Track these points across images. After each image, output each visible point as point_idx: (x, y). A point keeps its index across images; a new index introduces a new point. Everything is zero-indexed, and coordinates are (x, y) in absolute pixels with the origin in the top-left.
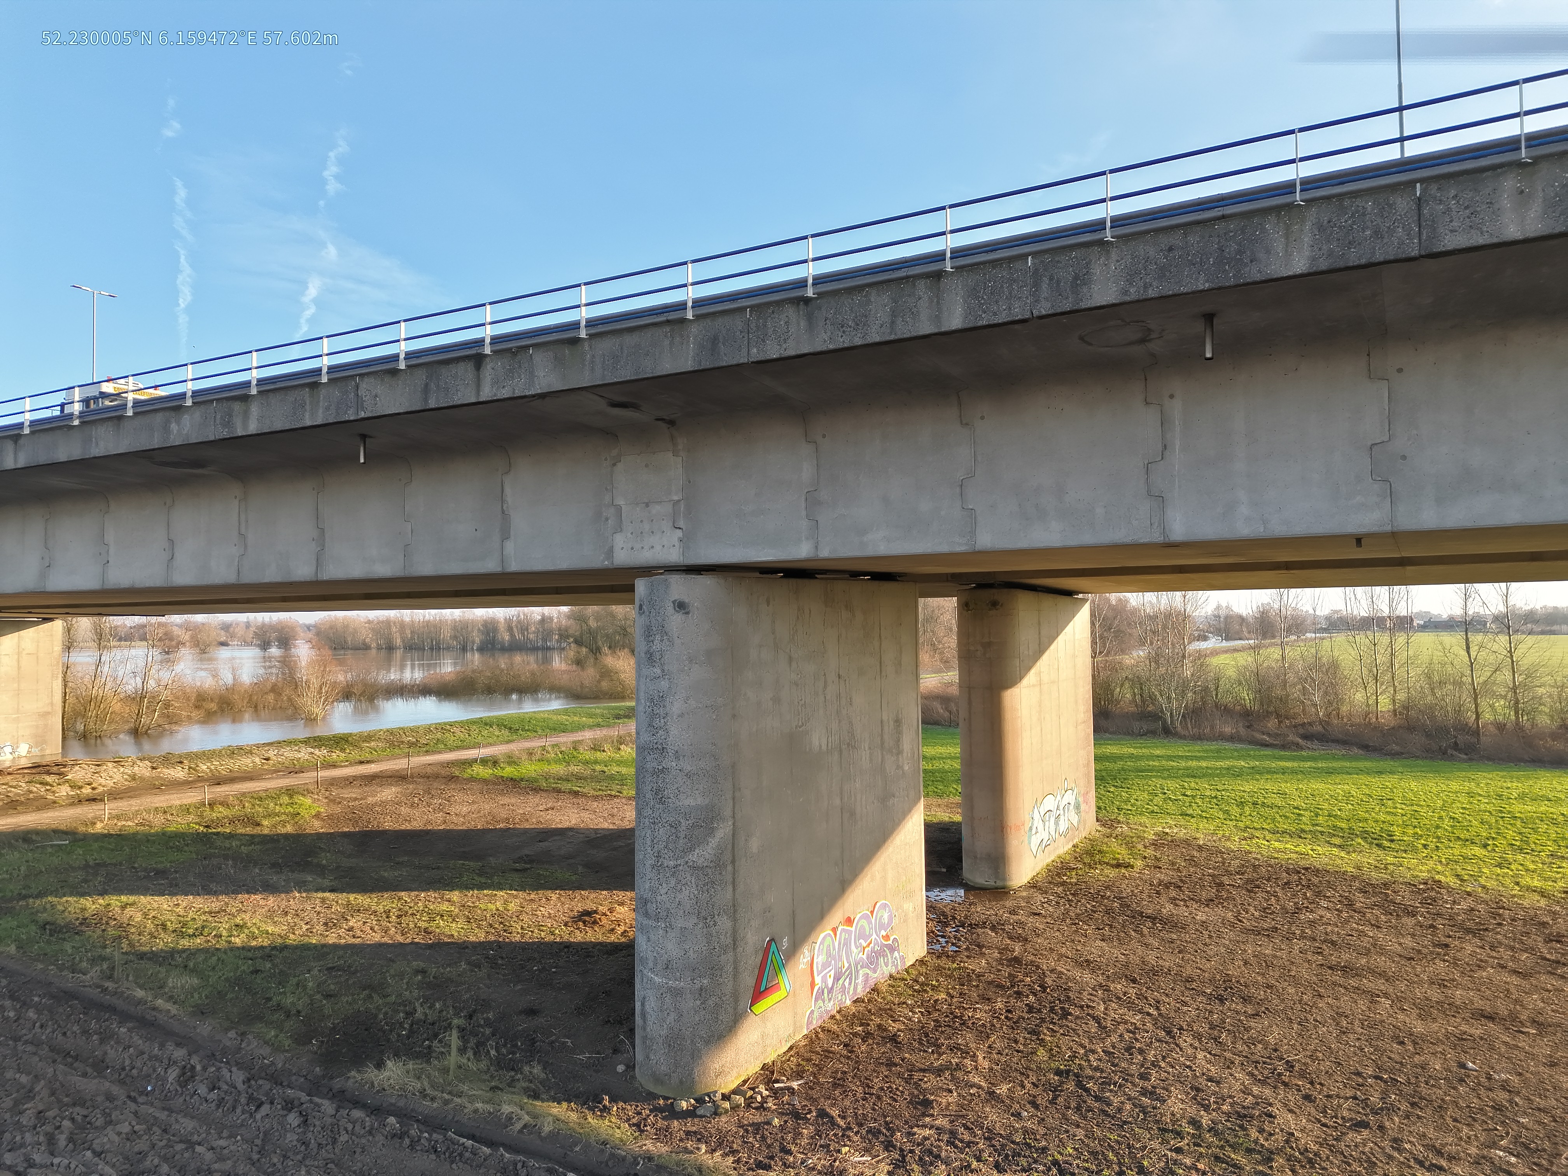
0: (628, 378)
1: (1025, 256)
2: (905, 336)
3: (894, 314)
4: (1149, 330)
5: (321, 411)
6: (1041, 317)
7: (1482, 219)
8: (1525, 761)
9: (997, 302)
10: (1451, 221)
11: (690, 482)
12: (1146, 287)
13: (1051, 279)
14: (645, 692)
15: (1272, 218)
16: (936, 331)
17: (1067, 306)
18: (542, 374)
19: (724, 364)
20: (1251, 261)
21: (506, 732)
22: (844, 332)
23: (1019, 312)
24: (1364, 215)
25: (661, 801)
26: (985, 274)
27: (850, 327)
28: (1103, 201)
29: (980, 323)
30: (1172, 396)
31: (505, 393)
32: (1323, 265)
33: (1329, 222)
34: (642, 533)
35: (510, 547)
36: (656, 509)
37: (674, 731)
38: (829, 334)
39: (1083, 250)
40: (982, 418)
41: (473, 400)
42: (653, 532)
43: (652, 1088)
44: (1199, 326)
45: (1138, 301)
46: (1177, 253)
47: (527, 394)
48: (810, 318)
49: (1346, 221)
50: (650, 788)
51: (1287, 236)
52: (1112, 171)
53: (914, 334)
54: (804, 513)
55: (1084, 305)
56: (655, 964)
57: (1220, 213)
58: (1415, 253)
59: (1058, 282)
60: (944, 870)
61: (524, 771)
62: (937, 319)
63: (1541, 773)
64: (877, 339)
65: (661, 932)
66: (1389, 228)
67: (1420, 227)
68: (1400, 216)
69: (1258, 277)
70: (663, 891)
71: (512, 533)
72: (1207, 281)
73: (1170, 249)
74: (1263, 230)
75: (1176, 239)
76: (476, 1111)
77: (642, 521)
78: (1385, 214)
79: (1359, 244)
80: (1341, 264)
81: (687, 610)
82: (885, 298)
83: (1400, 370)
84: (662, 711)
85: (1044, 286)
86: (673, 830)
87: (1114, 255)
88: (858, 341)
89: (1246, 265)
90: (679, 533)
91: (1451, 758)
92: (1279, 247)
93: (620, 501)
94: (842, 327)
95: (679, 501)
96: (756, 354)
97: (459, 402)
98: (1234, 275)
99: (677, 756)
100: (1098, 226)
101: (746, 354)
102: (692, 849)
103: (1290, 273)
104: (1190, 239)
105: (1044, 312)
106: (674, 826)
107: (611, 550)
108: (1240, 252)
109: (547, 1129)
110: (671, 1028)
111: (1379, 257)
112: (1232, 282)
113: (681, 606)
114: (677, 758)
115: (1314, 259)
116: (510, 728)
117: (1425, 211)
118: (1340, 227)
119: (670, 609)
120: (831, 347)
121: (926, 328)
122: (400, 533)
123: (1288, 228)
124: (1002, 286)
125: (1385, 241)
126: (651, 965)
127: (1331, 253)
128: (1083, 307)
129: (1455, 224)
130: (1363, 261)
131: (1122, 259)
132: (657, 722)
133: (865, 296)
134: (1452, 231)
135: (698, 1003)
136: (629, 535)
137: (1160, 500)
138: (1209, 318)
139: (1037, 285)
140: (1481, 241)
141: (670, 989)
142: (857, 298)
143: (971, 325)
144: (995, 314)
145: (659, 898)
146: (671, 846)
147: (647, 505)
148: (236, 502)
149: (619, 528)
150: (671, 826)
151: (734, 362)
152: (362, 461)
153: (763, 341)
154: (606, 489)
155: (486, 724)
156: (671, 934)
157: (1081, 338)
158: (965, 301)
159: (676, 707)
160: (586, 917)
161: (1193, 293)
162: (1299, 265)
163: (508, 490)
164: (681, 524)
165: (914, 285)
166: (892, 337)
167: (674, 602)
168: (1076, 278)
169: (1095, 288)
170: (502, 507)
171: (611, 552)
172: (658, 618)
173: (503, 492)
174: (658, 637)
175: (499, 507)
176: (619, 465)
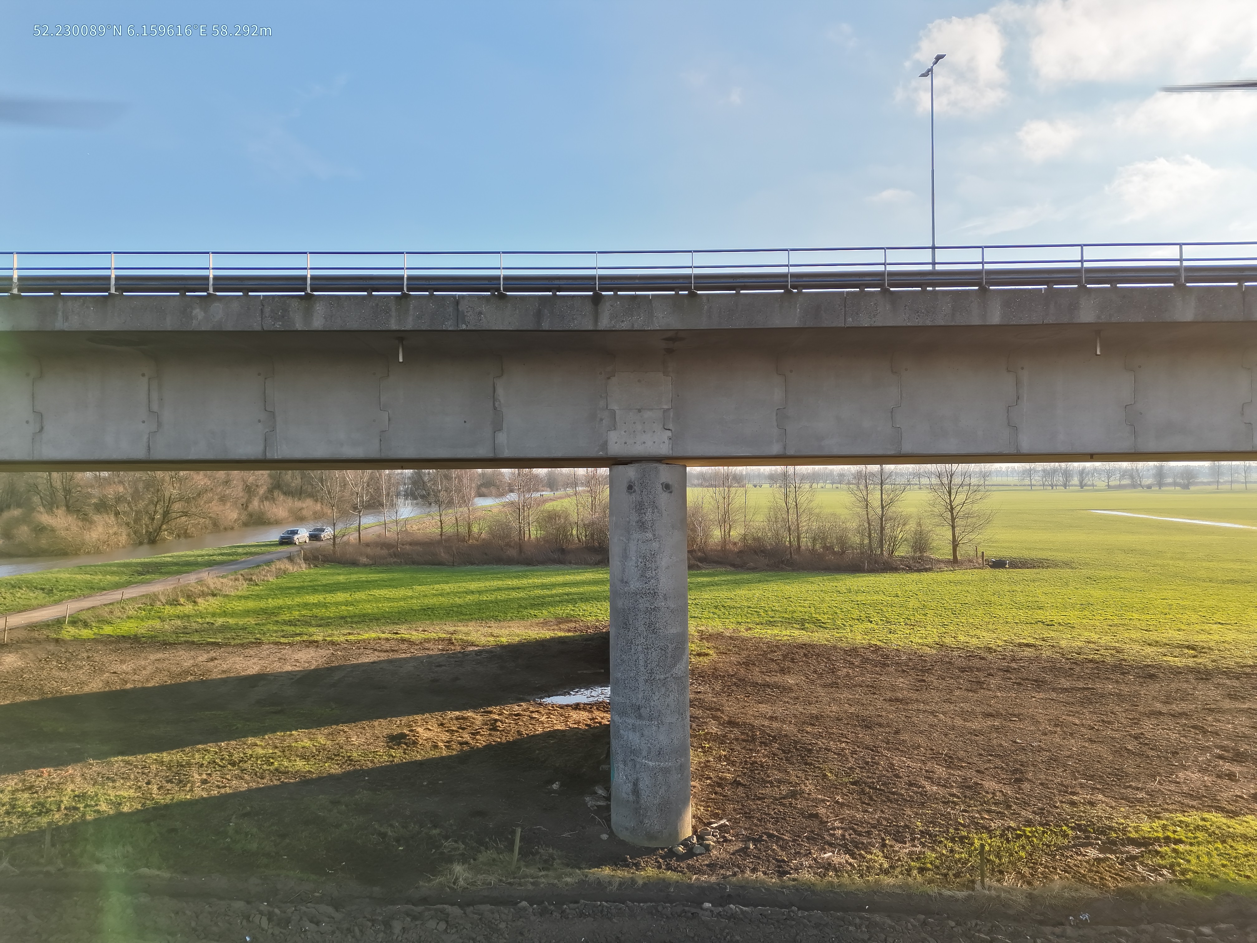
2: (960, 324)
3: (954, 309)
6: (1049, 325)
9: (1022, 312)
11: (678, 396)
12: (1111, 316)
13: (1058, 304)
14: (638, 552)
16: (983, 324)
18: (660, 315)
19: (825, 326)
22: (919, 316)
23: (1035, 319)
24: (1219, 296)
25: (654, 632)
27: (924, 314)
29: (1011, 323)
30: (1022, 368)
32: (1202, 319)
33: (1203, 297)
34: (634, 432)
35: (502, 438)
36: (648, 414)
37: (663, 579)
38: (908, 316)
40: (906, 370)
41: (591, 328)
42: (644, 432)
48: (892, 304)
49: (1211, 298)
51: (1183, 301)
54: (775, 424)
55: (1075, 321)
56: (649, 753)
58: (1241, 320)
59: (1060, 306)
62: (984, 316)
64: (943, 323)
65: (654, 728)
70: (656, 698)
71: (505, 426)
77: (634, 423)
79: (1217, 311)
81: (671, 490)
83: (1140, 367)
84: (653, 565)
85: (1053, 307)
86: (663, 652)
87: (1093, 295)
88: (929, 323)
89: (1162, 312)
90: (669, 433)
92: (1179, 305)
93: (614, 407)
94: (917, 313)
95: (669, 409)
96: (850, 322)
97: (576, 328)
99: (665, 598)
101: (842, 321)
102: (675, 665)
103: (1185, 320)
104: (1134, 293)
107: (606, 443)
108: (1160, 305)
110: (663, 797)
113: (667, 487)
115: (1196, 315)
117: (1247, 300)
118: (1208, 300)
119: (659, 488)
120: (909, 325)
121: (976, 321)
122: (375, 421)
123: (1183, 297)
124: (1026, 303)
126: (644, 753)
127: (1204, 313)
132: (649, 574)
133: (934, 295)
135: (679, 776)
136: (623, 433)
137: (1015, 429)
139: (1047, 305)
141: (661, 769)
142: (929, 295)
143: (1005, 323)
144: (1021, 319)
145: (652, 703)
146: (661, 664)
147: (639, 411)
148: (145, 380)
149: (613, 426)
150: (662, 649)
151: (834, 325)
152: (401, 360)
153: (857, 314)
154: (601, 396)
158: (1002, 309)
159: (664, 561)
163: (500, 391)
164: (671, 426)
167: (662, 484)
169: (1081, 313)
170: (494, 404)
171: (605, 445)
172: (650, 496)
173: (494, 392)
174: (650, 510)
175: (491, 404)
176: (613, 379)
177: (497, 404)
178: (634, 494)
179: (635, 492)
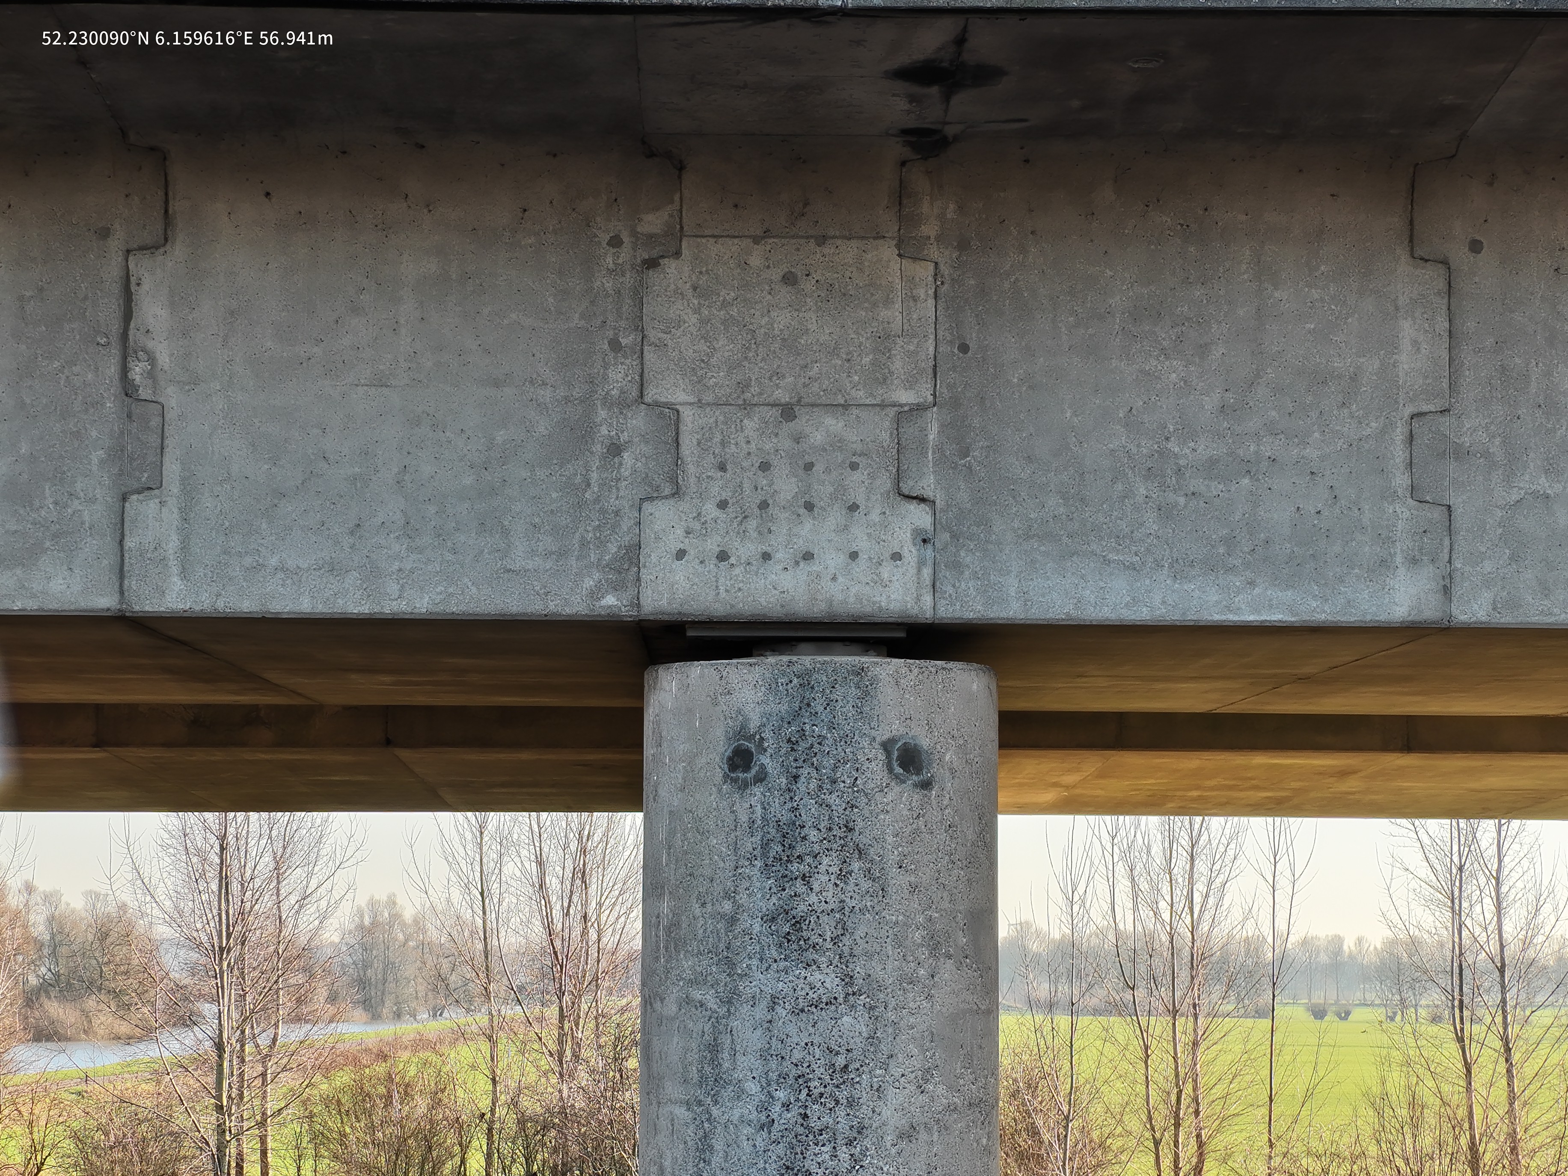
11: (963, 348)
14: (765, 1055)
34: (764, 505)
35: (158, 521)
36: (824, 428)
42: (809, 507)
54: (1401, 480)
71: (172, 469)
77: (765, 467)
81: (926, 775)
84: (842, 1121)
90: (920, 517)
93: (673, 391)
95: (919, 408)
107: (633, 556)
113: (908, 761)
119: (874, 768)
136: (710, 510)
147: (788, 412)
149: (669, 484)
154: (616, 345)
159: (889, 1104)
163: (154, 312)
164: (927, 485)
167: (887, 746)
170: (124, 371)
171: (629, 564)
172: (832, 799)
173: (128, 315)
174: (829, 863)
175: (112, 369)
176: (671, 267)
177: (137, 371)
178: (758, 790)
179: (761, 777)
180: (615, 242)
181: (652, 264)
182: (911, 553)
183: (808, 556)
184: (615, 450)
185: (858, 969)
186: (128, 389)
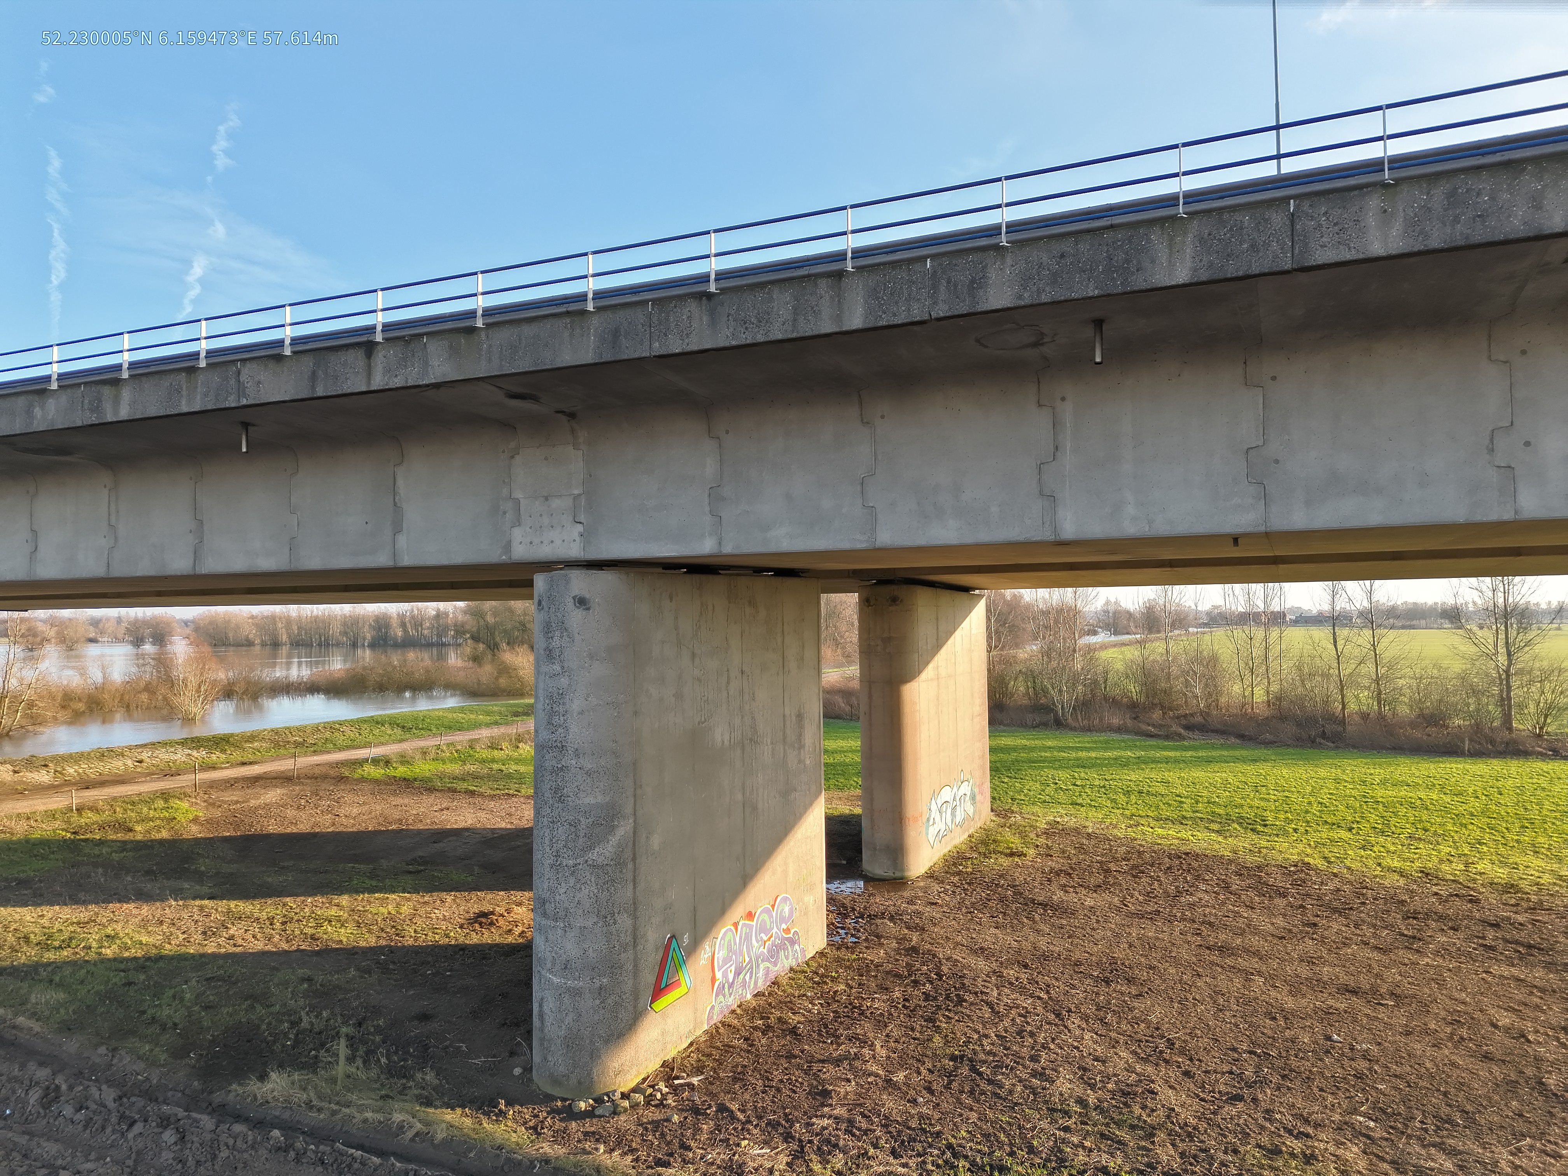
0: (527, 369)
1: (923, 258)
2: (807, 334)
3: (796, 312)
4: (1042, 334)
5: (199, 397)
6: (939, 319)
7: (1350, 235)
8: (1388, 749)
9: (897, 303)
10: (1322, 237)
11: (591, 476)
12: (1039, 292)
13: (949, 282)
14: (544, 690)
15: (1157, 229)
16: (837, 330)
17: (964, 310)
18: (436, 363)
19: (625, 357)
20: (1138, 270)
21: (398, 731)
22: (746, 328)
23: (917, 313)
24: (1241, 228)
25: (561, 800)
26: (885, 275)
27: (753, 324)
28: (999, 206)
29: (881, 324)
30: (1063, 399)
31: (398, 382)
32: (1204, 277)
33: (1210, 234)
34: (541, 527)
35: (402, 541)
36: (556, 503)
37: (574, 729)
38: (731, 330)
39: (980, 254)
40: (883, 417)
41: (364, 388)
42: (552, 527)
43: (549, 1090)
44: (1089, 332)
45: (1032, 306)
46: (1068, 261)
47: (421, 383)
48: (712, 313)
49: (1225, 234)
50: (549, 787)
51: (1170, 246)
52: (1008, 178)
53: (816, 332)
54: (707, 509)
55: (981, 308)
56: (554, 964)
57: (1109, 223)
58: (1288, 266)
59: (956, 286)
60: (844, 862)
61: (418, 771)
62: (839, 318)
63: (1402, 760)
64: (780, 336)
65: (560, 931)
66: (1264, 242)
67: (1293, 242)
68: (1275, 230)
69: (1144, 286)
70: (563, 891)
71: (404, 525)
72: (1097, 288)
73: (1062, 256)
74: (1149, 241)
75: (1067, 246)
76: (365, 1121)
77: (541, 515)
78: (1261, 228)
79: (1237, 257)
80: (1221, 276)
81: (588, 606)
82: (787, 296)
83: (1274, 378)
84: (561, 709)
85: (942, 288)
86: (573, 829)
87: (1009, 261)
88: (760, 338)
89: (1133, 274)
90: (580, 528)
91: (1319, 746)
92: (1163, 256)
93: (518, 495)
94: (745, 323)
95: (580, 495)
96: (657, 348)
97: (349, 391)
98: (1122, 283)
99: (577, 754)
100: (993, 230)
101: (648, 348)
102: (591, 848)
103: (1173, 283)
104: (1081, 246)
105: (942, 315)
106: (574, 824)
107: (509, 544)
108: (1128, 261)
109: (440, 1136)
110: (570, 1029)
111: (1255, 270)
112: (1120, 289)
113: (582, 602)
114: (577, 756)
115: (1195, 270)
116: (403, 727)
117: (1298, 227)
118: (1219, 240)
119: (570, 604)
120: (734, 343)
121: (827, 327)
122: (285, 526)
123: (1171, 239)
124: (901, 287)
125: (1261, 254)
126: (549, 965)
127: (1211, 265)
128: (979, 310)
129: (1324, 239)
130: (1241, 273)
131: (1016, 264)
132: (556, 720)
133: (768, 293)
134: (1322, 246)
135: (597, 1002)
136: (528, 529)
137: (1051, 499)
138: (1099, 323)
139: (935, 287)
140: (1348, 256)
141: (568, 989)
142: (760, 296)
143: (871, 325)
144: (895, 315)
145: (557, 897)
146: (570, 845)
147: (546, 499)
148: (106, 491)
149: (518, 522)
150: (571, 825)
151: (636, 355)
152: (244, 450)
153: (666, 335)
154: (504, 481)
155: (378, 723)
156: (571, 934)
157: (978, 341)
158: (866, 302)
159: (576, 705)
160: (483, 919)
161: (1084, 299)
162: (1182, 275)
163: (400, 482)
164: (582, 518)
165: (816, 284)
166: (794, 335)
167: (574, 598)
168: (973, 281)
169: (991, 292)
170: (394, 499)
171: (508, 547)
172: (558, 614)
173: (395, 483)
174: (558, 633)
175: (392, 499)
176: (517, 457)
177: (397, 499)
178: (542, 612)
179: (542, 608)
180: (504, 452)
181: (512, 457)
182: (578, 539)
183: (552, 542)
184: (505, 513)
185: (566, 665)
186: (395, 504)
